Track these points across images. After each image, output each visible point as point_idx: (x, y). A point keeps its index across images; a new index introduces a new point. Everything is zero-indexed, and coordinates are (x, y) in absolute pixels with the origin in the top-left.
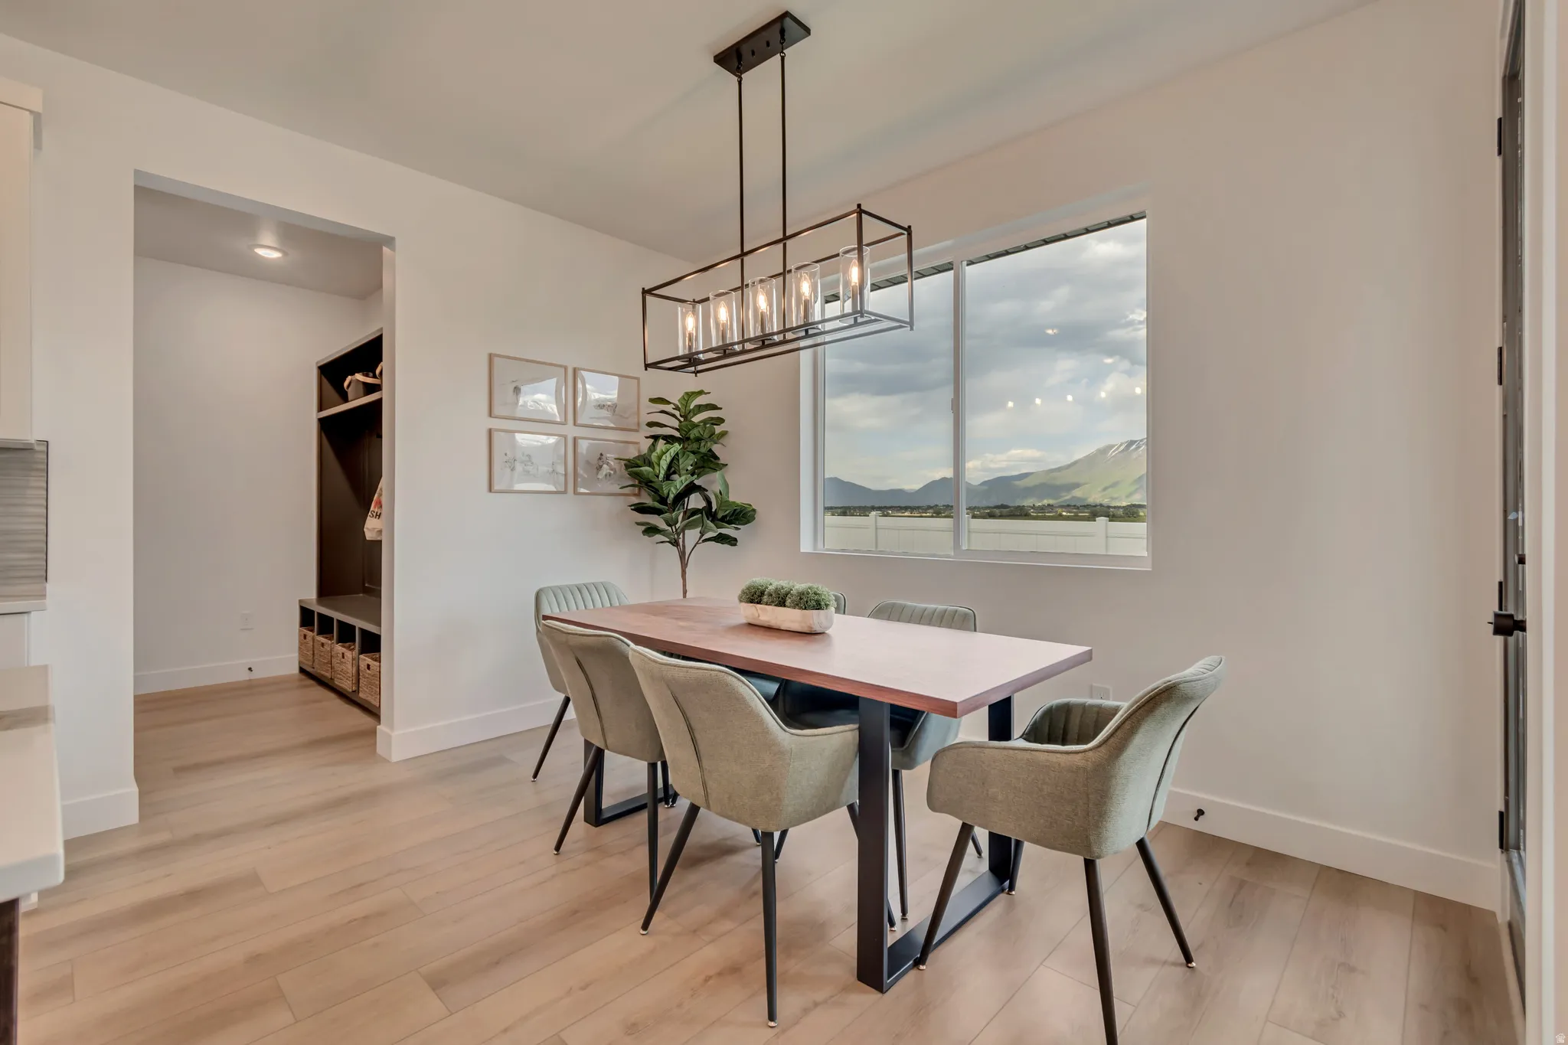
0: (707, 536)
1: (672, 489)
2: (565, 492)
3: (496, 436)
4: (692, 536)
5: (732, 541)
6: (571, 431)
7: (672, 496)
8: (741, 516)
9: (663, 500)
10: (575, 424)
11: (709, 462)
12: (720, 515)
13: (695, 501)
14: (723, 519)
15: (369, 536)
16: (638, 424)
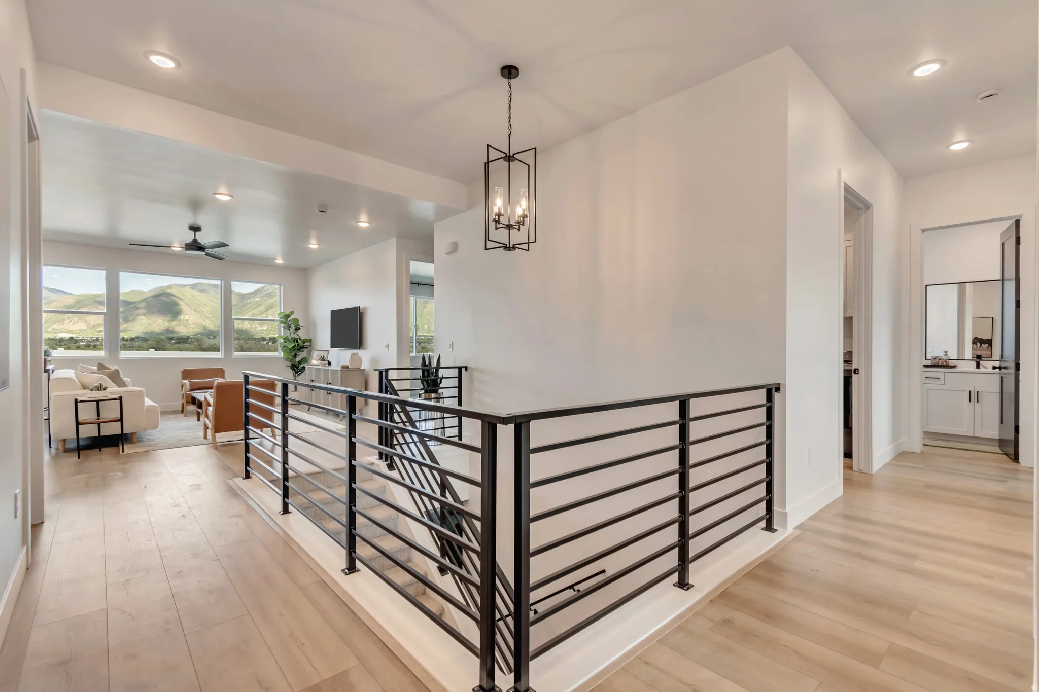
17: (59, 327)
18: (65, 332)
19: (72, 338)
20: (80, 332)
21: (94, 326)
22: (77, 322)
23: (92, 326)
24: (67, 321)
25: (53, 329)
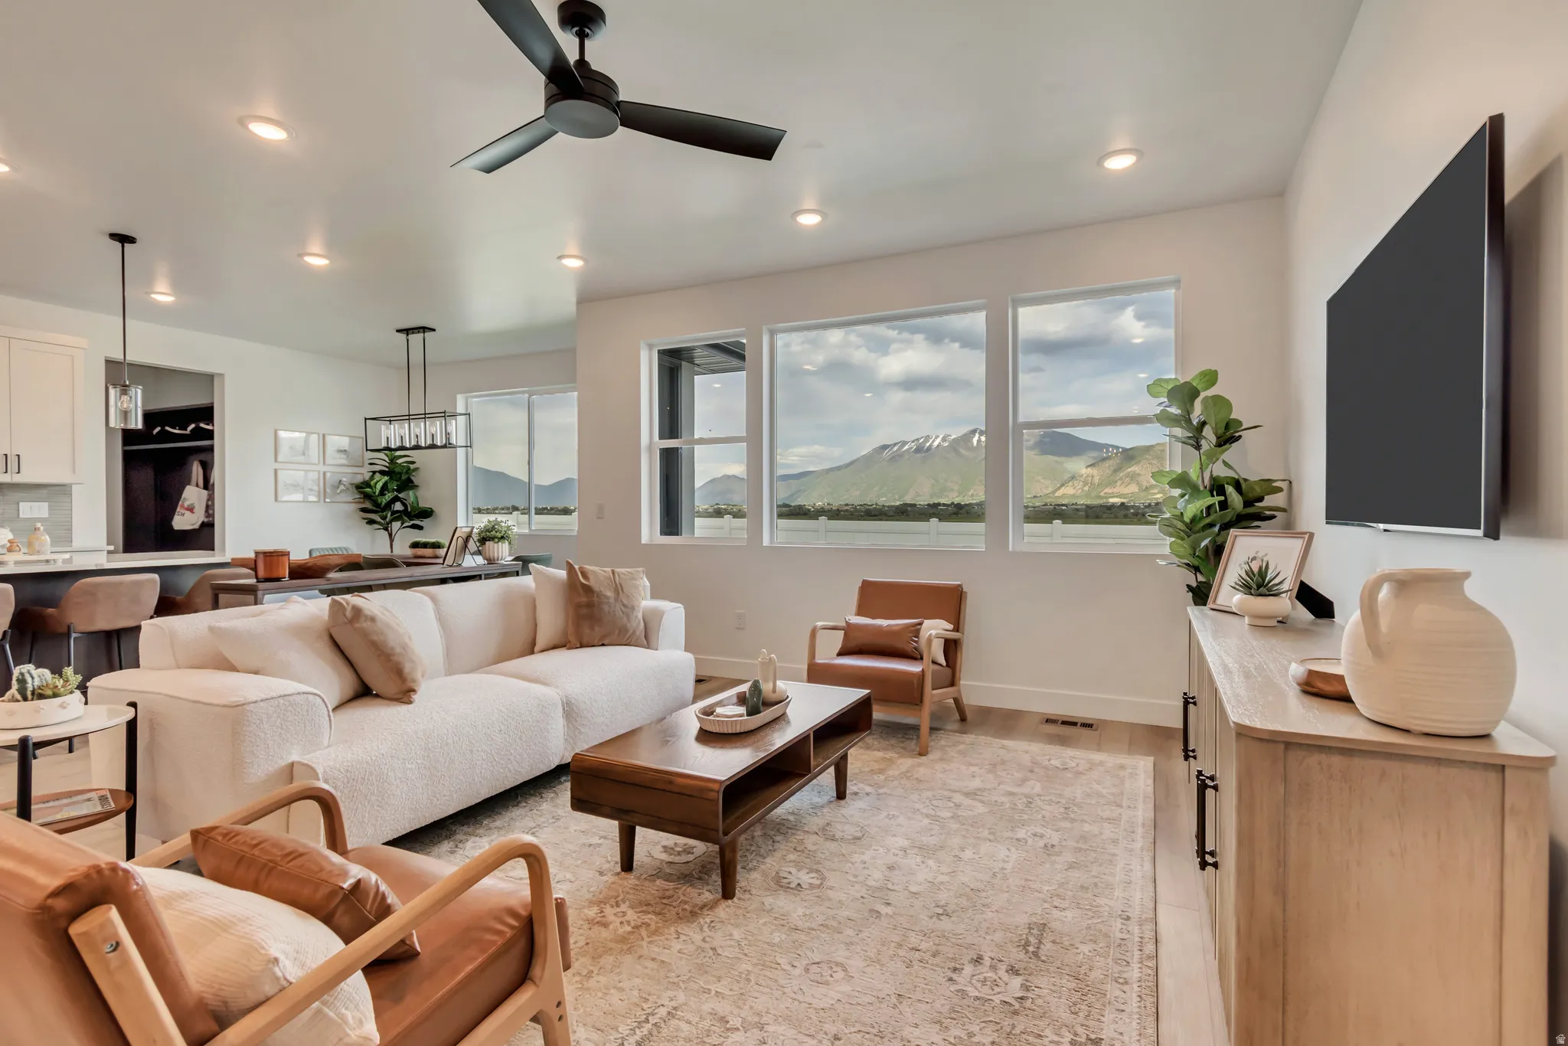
0: (404, 525)
1: (384, 500)
2: (319, 501)
3: (280, 473)
4: (396, 525)
5: (420, 527)
6: (322, 468)
7: (383, 504)
8: (426, 514)
9: (378, 506)
10: (324, 464)
11: (407, 485)
12: (413, 514)
13: (398, 506)
14: (415, 516)
16: (364, 464)
17: (1110, 491)
18: (1117, 497)
19: (1123, 504)
20: (1132, 497)
21: (1147, 488)
22: (1129, 484)
23: (1144, 488)
24: (1119, 483)
25: (1105, 493)
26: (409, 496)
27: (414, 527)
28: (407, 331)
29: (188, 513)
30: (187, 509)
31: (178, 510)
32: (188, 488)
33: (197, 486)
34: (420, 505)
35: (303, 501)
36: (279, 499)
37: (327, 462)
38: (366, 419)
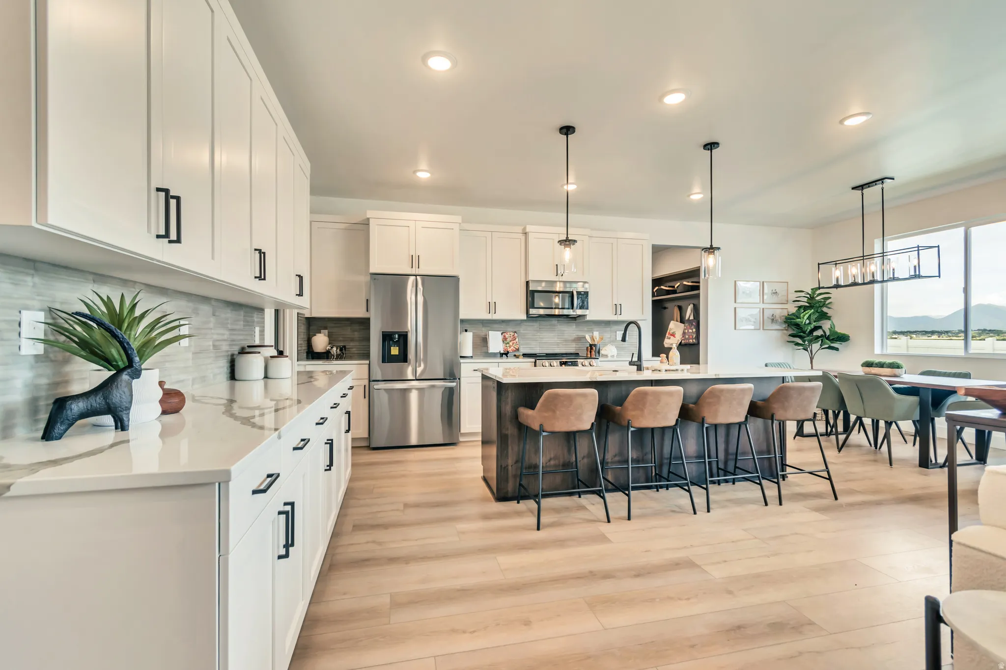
0: (823, 347)
1: (809, 328)
2: (760, 329)
3: (737, 310)
4: (816, 346)
5: (837, 349)
6: (762, 306)
7: (808, 330)
8: (843, 338)
9: (804, 332)
10: (763, 303)
11: (824, 316)
12: (831, 338)
13: (819, 333)
14: (833, 339)
15: (666, 346)
16: (787, 301)
26: (826, 325)
27: (830, 348)
28: (861, 187)
29: (672, 337)
30: (672, 335)
31: (667, 335)
32: (672, 322)
33: (677, 321)
34: (836, 330)
35: (754, 329)
36: (737, 328)
37: (765, 301)
38: (819, 264)
